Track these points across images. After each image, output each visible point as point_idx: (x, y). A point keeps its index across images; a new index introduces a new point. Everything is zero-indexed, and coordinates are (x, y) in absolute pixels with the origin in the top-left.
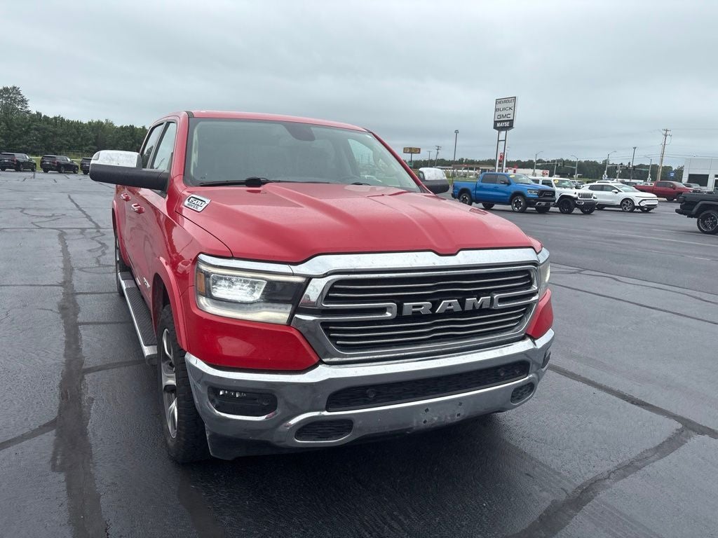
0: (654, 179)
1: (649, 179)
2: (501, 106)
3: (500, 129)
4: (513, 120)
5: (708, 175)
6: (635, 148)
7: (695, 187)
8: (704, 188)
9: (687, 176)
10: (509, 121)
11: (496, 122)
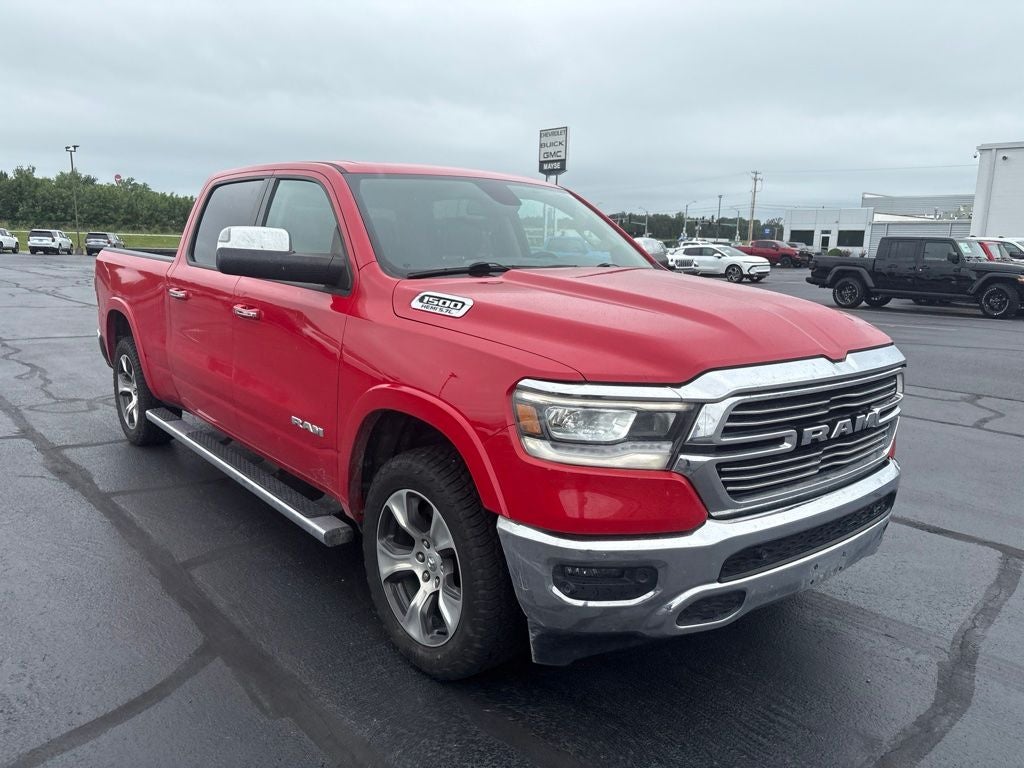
0: (744, 238)
1: (737, 237)
2: (548, 140)
3: (548, 173)
4: (564, 160)
5: (813, 232)
6: (720, 197)
7: (801, 247)
8: (810, 247)
9: (789, 233)
10: (558, 161)
11: (542, 163)
